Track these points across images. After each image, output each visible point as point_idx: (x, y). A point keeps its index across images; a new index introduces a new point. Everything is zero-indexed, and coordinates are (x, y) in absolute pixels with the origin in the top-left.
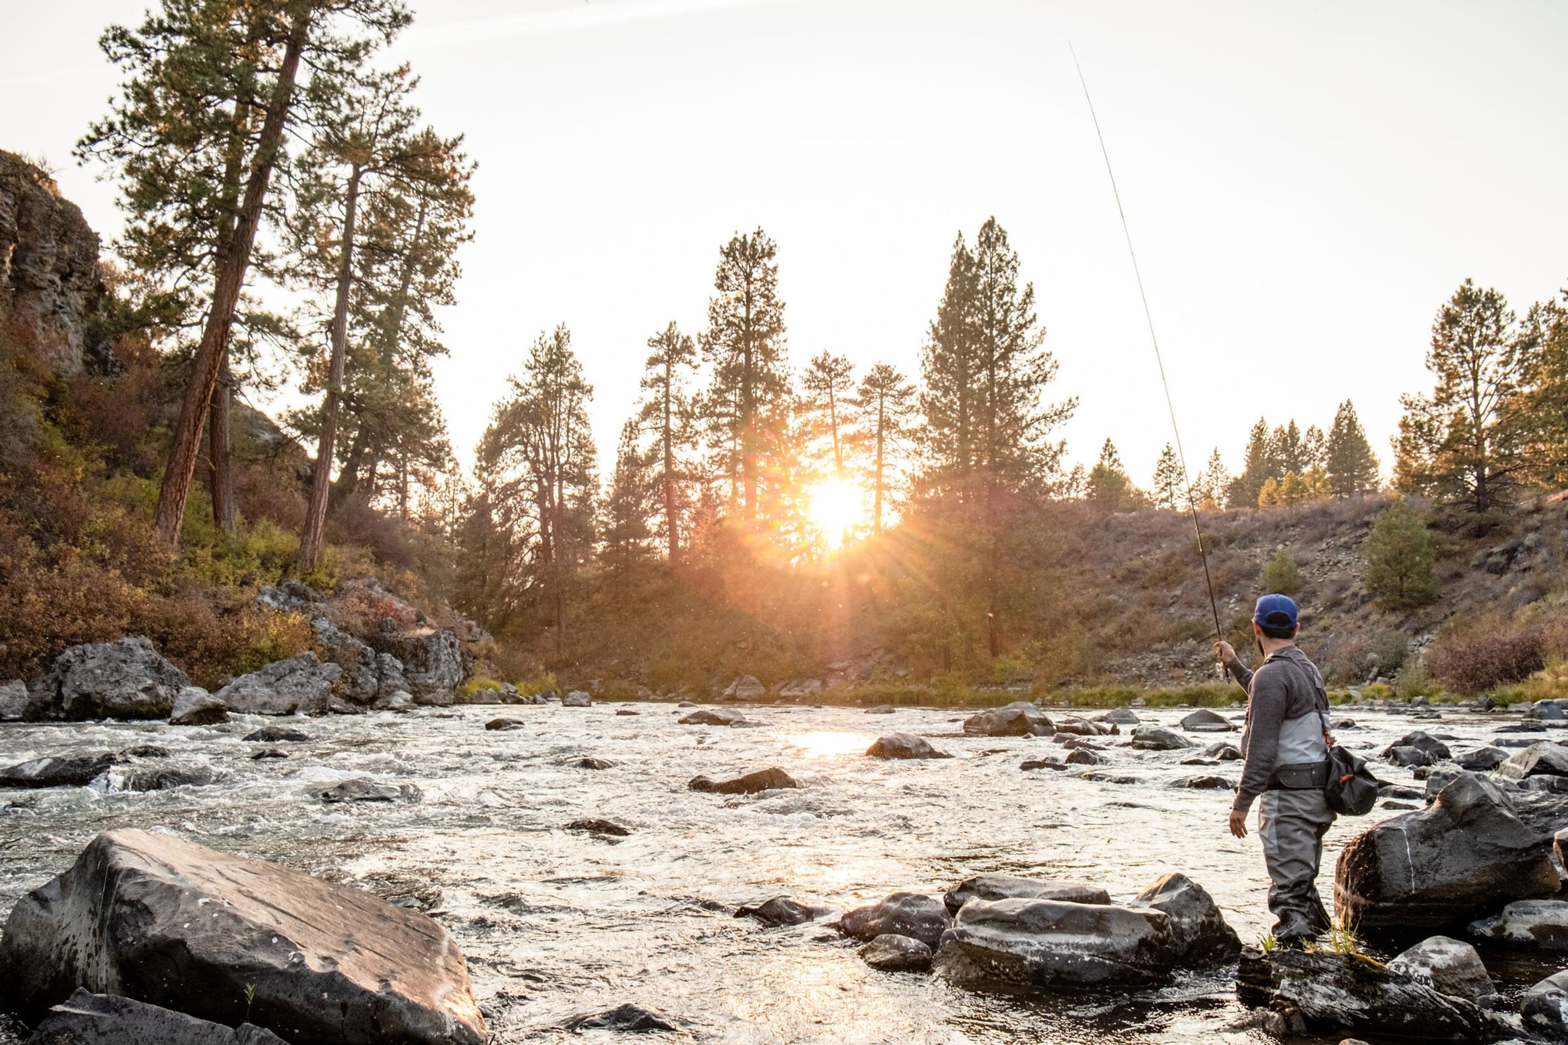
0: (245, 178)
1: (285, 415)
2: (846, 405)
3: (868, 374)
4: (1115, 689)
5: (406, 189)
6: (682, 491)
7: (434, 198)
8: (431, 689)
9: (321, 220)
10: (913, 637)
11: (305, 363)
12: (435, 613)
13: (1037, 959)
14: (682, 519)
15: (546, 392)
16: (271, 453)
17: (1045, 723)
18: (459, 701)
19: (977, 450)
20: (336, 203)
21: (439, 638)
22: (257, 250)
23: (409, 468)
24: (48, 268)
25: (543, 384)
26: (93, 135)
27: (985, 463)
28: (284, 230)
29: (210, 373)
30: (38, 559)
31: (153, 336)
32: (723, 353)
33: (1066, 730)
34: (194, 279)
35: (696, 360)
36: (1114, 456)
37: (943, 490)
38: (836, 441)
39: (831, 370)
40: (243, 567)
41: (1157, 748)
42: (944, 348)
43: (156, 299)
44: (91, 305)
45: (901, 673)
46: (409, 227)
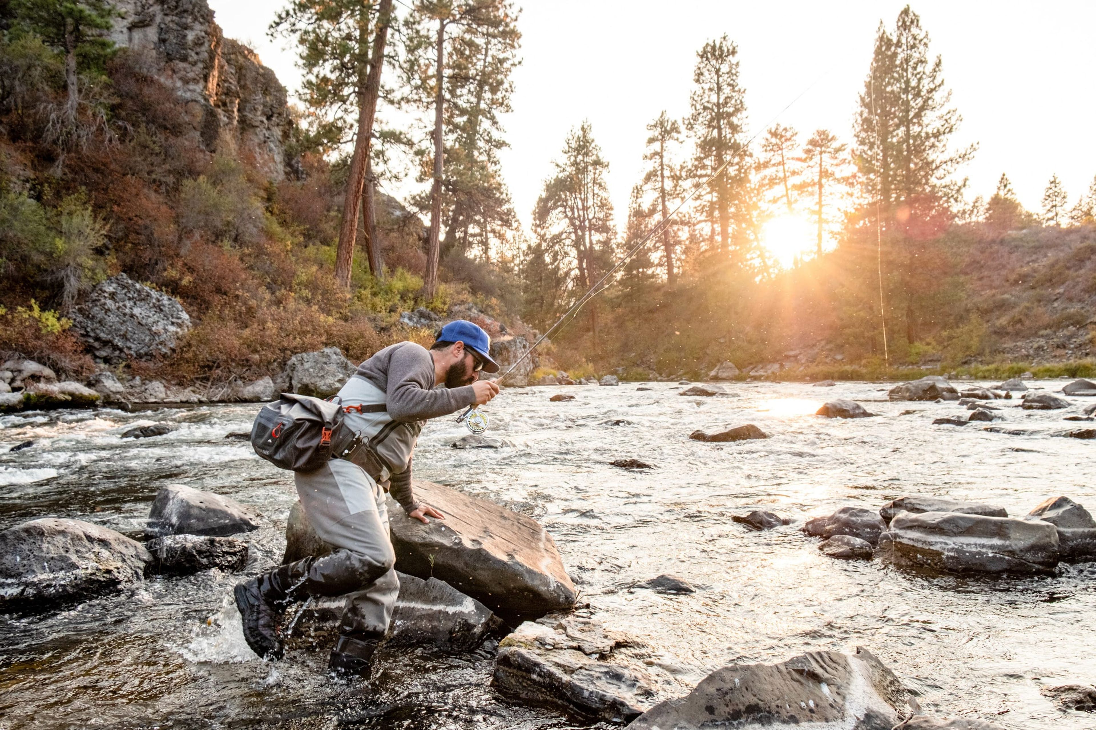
0: (371, 38)
1: (409, 198)
2: (794, 162)
3: (811, 137)
4: (1007, 365)
5: (475, 33)
6: (675, 233)
7: (494, 37)
8: (512, 376)
9: (422, 62)
10: (848, 331)
11: (418, 162)
12: (512, 326)
13: (952, 554)
14: (675, 253)
15: (578, 169)
16: (402, 224)
17: (952, 391)
18: (530, 384)
19: (896, 189)
20: (430, 48)
21: (515, 342)
22: (383, 87)
23: (489, 229)
24: (259, 113)
25: (575, 164)
26: (277, 20)
27: (903, 198)
28: (399, 71)
29: (360, 173)
30: (271, 301)
31: (324, 150)
32: (701, 130)
33: (969, 396)
34: (346, 110)
35: (682, 137)
36: (1009, 187)
37: (870, 222)
38: (787, 190)
39: (782, 136)
40: (389, 300)
41: (1043, 408)
42: (870, 112)
43: (324, 127)
44: (286, 135)
45: (839, 357)
46: (479, 60)
